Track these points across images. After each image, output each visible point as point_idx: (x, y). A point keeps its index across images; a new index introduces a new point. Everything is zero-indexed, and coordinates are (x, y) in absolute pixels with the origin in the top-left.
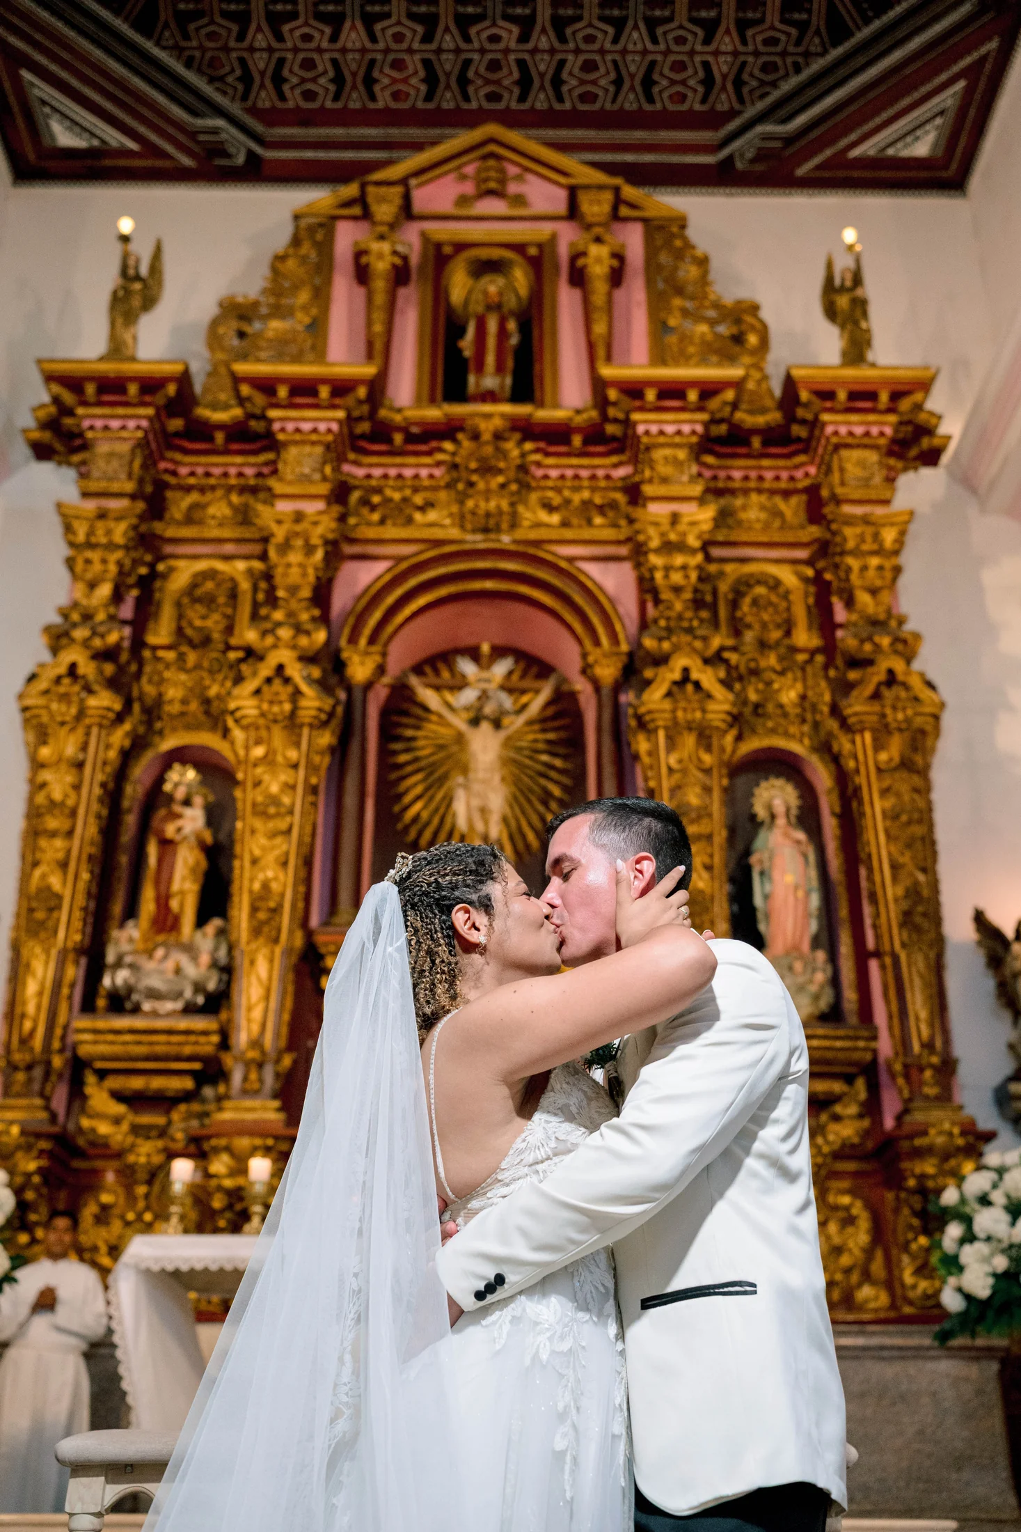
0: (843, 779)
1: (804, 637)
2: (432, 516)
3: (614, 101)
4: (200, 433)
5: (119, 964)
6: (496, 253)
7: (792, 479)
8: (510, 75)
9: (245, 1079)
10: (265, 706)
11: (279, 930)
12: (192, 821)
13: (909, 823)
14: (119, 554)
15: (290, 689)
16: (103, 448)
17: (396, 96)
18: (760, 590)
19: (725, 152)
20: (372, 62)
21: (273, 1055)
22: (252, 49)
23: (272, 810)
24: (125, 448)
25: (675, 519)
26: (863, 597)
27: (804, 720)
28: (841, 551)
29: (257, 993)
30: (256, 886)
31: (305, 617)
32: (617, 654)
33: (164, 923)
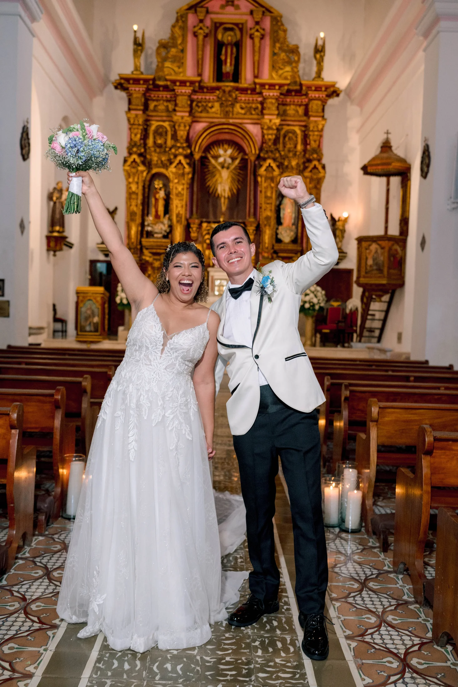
1: (300, 147)
2: (213, 110)
4: (156, 87)
5: (148, 225)
6: (231, 26)
7: (302, 102)
10: (178, 171)
11: (182, 221)
12: (162, 194)
14: (142, 126)
15: (183, 167)
16: (135, 96)
23: (180, 195)
24: (139, 95)
25: (270, 121)
26: (312, 142)
27: (297, 169)
28: (309, 130)
29: (178, 235)
30: (177, 212)
31: (185, 145)
32: (255, 154)
33: (157, 216)
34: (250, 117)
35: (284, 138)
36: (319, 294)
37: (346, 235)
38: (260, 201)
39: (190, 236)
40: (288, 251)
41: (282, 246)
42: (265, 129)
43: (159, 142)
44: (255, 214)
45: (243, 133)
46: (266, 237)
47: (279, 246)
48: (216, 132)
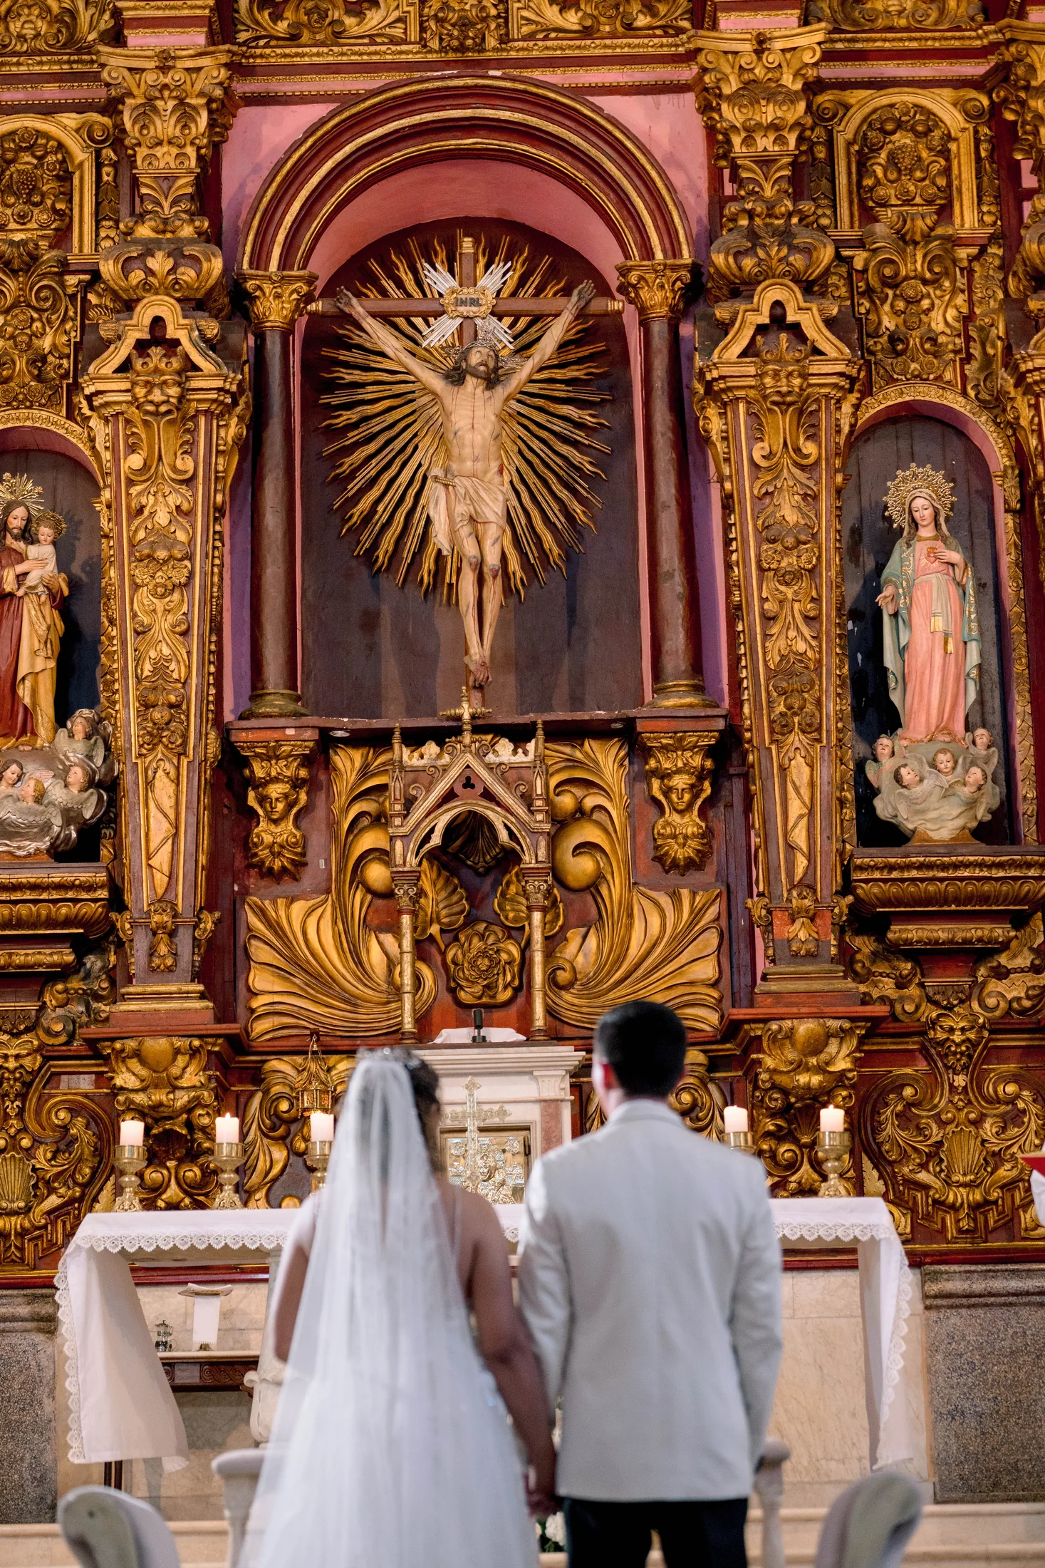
0: (1022, 464)
1: (970, 218)
2: (373, 18)
9: (152, 952)
10: (140, 392)
11: (185, 737)
12: (40, 563)
15: (176, 364)
18: (903, 139)
21: (189, 916)
23: (162, 554)
27: (969, 358)
28: (1027, 88)
29: (159, 828)
30: (148, 667)
31: (187, 231)
32: (674, 268)
34: (624, 46)
35: (862, 164)
38: (728, 567)
39: (246, 845)
40: (957, 901)
41: (909, 867)
42: (729, 99)
43: (18, 237)
44: (697, 664)
45: (584, 145)
46: (796, 808)
47: (891, 868)
48: (398, 155)
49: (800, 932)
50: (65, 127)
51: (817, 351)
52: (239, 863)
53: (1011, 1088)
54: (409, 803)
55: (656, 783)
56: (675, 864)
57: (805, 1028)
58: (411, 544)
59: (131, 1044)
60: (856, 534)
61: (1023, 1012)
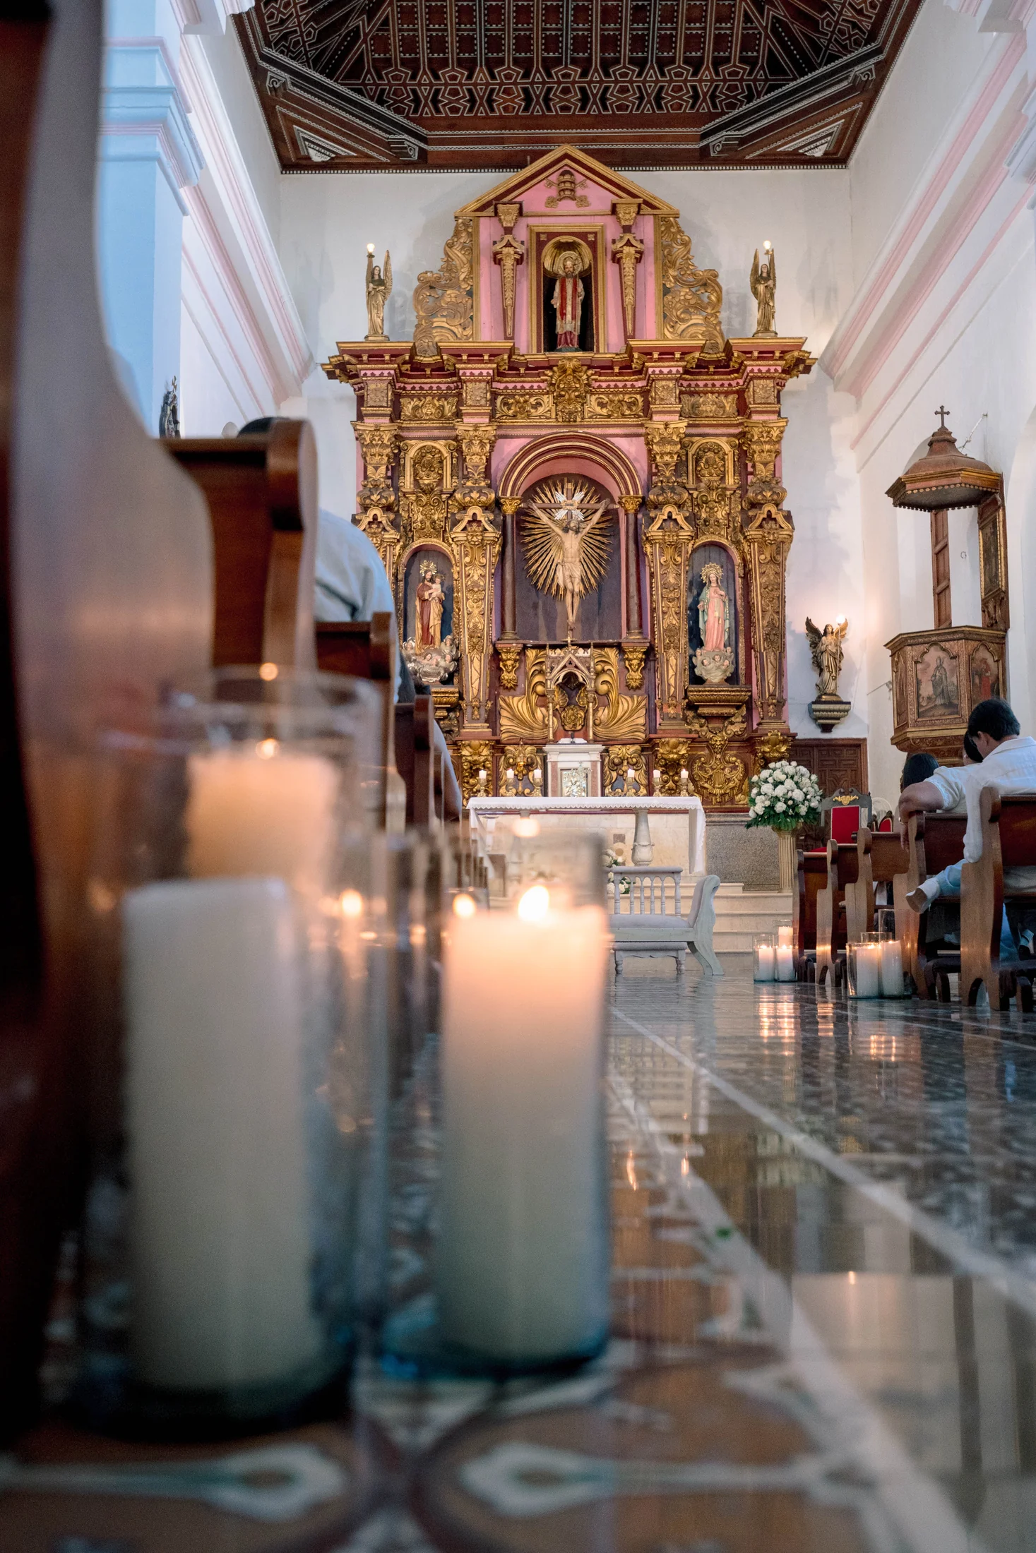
0: (745, 563)
1: (731, 481)
2: (541, 410)
3: (638, 109)
4: (418, 368)
6: (570, 239)
7: (730, 385)
8: (575, 96)
9: (473, 713)
10: (470, 538)
11: (483, 647)
12: (436, 590)
13: (772, 590)
14: (389, 450)
15: (481, 529)
16: (372, 386)
17: (506, 109)
18: (710, 454)
19: (705, 143)
20: (492, 91)
21: (484, 702)
22: (420, 84)
23: (476, 589)
24: (384, 385)
25: (666, 426)
26: (760, 466)
27: (729, 527)
28: (751, 441)
29: (475, 675)
30: (471, 625)
31: (483, 484)
32: (637, 498)
33: (427, 639)
34: (622, 421)
35: (697, 462)
36: (805, 780)
37: (843, 664)
38: (652, 595)
39: (499, 679)
40: (720, 701)
41: (705, 691)
42: (656, 443)
43: (426, 482)
44: (641, 626)
45: (608, 455)
46: (671, 672)
47: (700, 691)
48: (548, 457)
49: (671, 711)
50: (440, 445)
51: (682, 528)
52: (497, 684)
53: (734, 759)
54: (552, 669)
55: (627, 662)
56: (632, 688)
57: (673, 740)
58: (549, 581)
59: (467, 742)
60: (691, 583)
61: (738, 735)
